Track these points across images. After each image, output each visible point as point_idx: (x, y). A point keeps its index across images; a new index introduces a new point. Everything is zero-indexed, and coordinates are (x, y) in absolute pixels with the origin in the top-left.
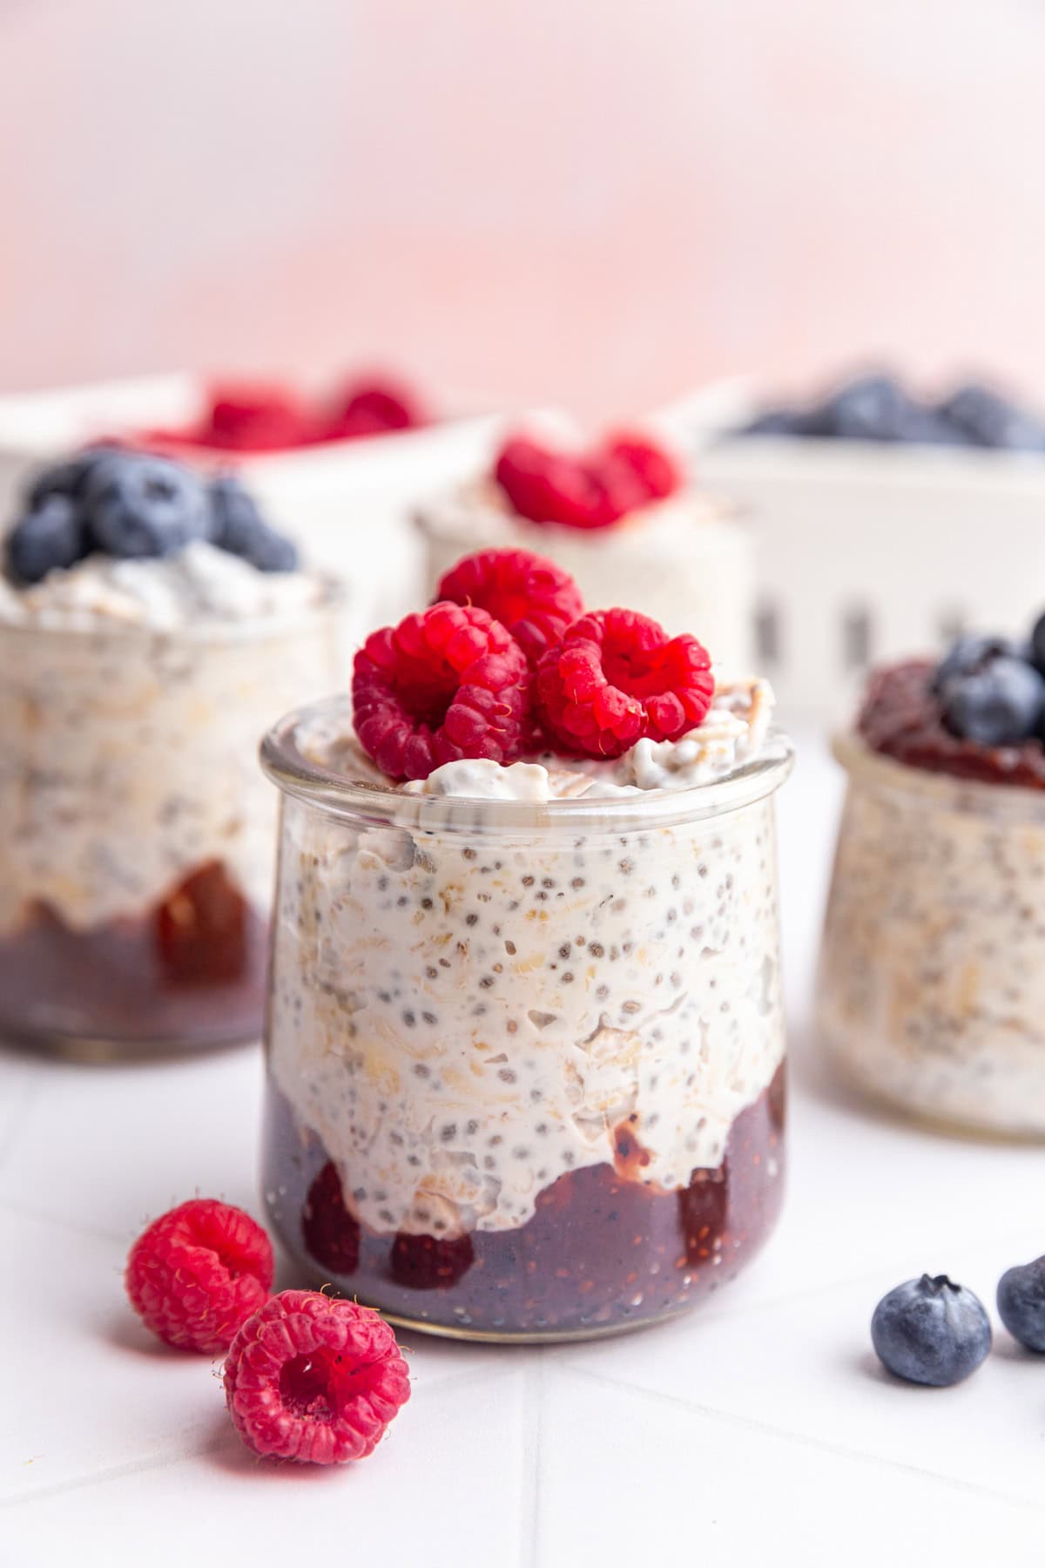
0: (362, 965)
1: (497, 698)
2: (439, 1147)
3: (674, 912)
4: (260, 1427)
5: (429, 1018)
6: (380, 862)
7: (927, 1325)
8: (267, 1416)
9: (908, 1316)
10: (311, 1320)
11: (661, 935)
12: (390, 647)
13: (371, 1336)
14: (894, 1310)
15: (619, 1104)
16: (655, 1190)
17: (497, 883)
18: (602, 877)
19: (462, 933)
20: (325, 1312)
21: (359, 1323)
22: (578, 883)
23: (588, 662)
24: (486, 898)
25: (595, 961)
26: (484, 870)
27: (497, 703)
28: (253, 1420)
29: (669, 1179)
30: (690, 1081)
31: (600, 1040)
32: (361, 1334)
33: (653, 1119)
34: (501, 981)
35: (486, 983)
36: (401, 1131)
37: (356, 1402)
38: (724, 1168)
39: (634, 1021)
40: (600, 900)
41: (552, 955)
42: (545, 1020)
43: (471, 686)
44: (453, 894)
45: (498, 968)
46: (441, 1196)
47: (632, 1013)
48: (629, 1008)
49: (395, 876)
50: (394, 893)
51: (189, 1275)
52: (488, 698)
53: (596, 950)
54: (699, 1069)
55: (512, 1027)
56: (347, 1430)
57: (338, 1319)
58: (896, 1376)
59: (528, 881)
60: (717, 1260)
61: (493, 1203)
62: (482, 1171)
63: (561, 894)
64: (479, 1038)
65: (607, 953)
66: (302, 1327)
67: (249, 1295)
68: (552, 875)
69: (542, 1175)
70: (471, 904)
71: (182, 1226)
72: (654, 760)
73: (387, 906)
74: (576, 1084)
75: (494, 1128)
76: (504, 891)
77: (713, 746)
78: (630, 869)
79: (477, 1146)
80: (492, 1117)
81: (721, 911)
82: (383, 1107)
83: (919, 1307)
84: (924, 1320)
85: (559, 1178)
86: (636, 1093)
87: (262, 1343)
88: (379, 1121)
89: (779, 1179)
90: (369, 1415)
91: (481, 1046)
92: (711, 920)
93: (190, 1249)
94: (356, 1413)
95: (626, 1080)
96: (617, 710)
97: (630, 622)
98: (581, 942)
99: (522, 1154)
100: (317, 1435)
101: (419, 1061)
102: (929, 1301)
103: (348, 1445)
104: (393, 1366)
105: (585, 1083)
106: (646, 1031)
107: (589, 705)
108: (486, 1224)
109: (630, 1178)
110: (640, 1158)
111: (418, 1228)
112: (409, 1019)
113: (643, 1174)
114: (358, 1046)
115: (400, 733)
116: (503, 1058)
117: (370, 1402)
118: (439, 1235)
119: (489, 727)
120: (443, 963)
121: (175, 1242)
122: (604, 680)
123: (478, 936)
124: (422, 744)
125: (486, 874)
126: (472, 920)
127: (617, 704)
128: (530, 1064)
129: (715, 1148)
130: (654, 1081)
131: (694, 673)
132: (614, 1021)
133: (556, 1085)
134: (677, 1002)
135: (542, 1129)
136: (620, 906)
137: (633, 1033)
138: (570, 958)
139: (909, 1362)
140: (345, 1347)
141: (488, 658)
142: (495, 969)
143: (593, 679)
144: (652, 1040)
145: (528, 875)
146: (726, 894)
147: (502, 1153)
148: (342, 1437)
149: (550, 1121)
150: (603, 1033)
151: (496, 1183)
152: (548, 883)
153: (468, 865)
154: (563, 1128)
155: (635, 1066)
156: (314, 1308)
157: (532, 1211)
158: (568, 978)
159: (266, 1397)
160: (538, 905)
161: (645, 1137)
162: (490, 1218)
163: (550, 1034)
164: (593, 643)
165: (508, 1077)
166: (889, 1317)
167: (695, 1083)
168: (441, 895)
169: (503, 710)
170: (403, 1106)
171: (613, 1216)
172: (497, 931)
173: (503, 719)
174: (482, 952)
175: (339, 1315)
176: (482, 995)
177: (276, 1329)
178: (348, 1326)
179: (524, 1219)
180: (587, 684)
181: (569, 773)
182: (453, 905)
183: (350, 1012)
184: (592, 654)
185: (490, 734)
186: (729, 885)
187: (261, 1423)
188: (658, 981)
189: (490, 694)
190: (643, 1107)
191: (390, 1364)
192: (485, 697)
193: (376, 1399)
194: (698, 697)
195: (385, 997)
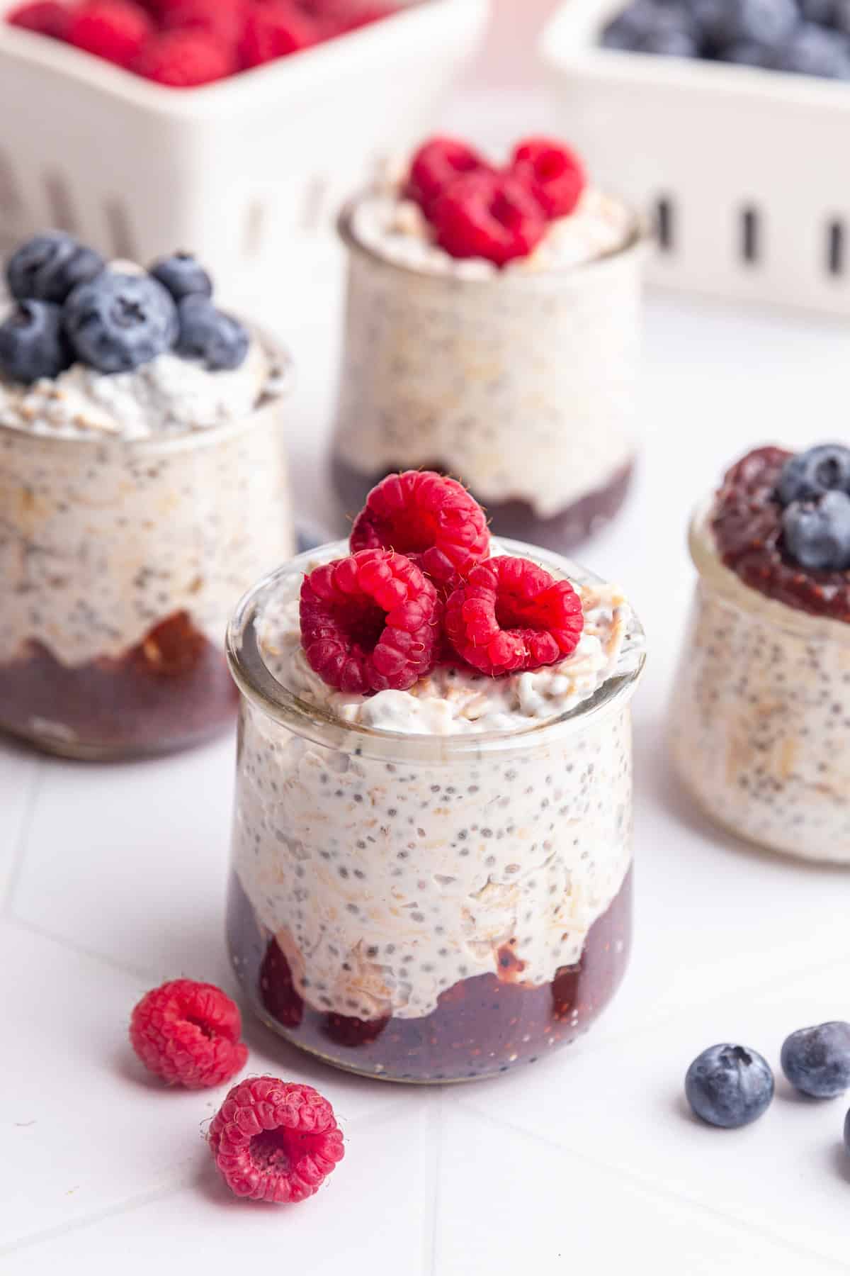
0: (308, 829)
1: (414, 638)
2: (365, 960)
3: (547, 801)
4: (237, 1181)
5: (359, 874)
6: (322, 762)
7: (724, 1091)
8: (242, 1174)
9: (712, 1083)
10: (272, 1107)
11: (536, 818)
12: (330, 584)
13: (316, 1116)
14: (702, 1075)
15: (502, 932)
16: (527, 986)
17: (411, 789)
18: (491, 783)
19: (384, 821)
20: (283, 1100)
21: (307, 1108)
22: (473, 789)
23: (485, 612)
24: (403, 798)
25: (487, 840)
26: (402, 780)
27: (413, 643)
28: (232, 1176)
29: (538, 978)
30: (556, 911)
31: (489, 892)
32: (309, 1115)
33: (527, 940)
34: (413, 854)
35: (402, 855)
36: (337, 946)
37: (305, 1162)
38: (582, 962)
39: (514, 878)
40: (490, 800)
41: (453, 838)
42: (447, 880)
43: (394, 630)
44: (378, 794)
45: (412, 846)
46: (367, 993)
47: (512, 872)
48: (511, 869)
49: (333, 775)
50: (333, 786)
51: (180, 1046)
52: (407, 640)
53: (486, 833)
54: (564, 901)
55: (422, 885)
56: (299, 1183)
57: (292, 1105)
58: (701, 1120)
59: (435, 788)
60: (575, 1023)
61: (405, 999)
62: (397, 978)
63: (460, 797)
64: (397, 891)
65: (495, 834)
66: (266, 1113)
67: (222, 1055)
68: (453, 785)
69: (442, 982)
70: (394, 803)
71: (172, 1004)
72: (533, 689)
73: (328, 794)
74: (470, 922)
75: (407, 951)
76: (417, 795)
77: (579, 682)
78: (514, 777)
79: (394, 962)
80: (405, 943)
81: (583, 791)
82: (323, 928)
83: (719, 1076)
84: (722, 1087)
85: (456, 984)
86: (515, 923)
87: (238, 1125)
88: (321, 936)
89: (626, 950)
90: (315, 1172)
91: (398, 897)
92: (575, 799)
93: (179, 1023)
94: (306, 1172)
95: (507, 917)
96: (507, 653)
97: (519, 571)
98: (474, 828)
99: (428, 968)
100: (278, 1185)
101: (351, 902)
102: (728, 1072)
103: (300, 1193)
104: (332, 1137)
105: (476, 921)
106: (523, 883)
107: (485, 647)
108: (400, 1014)
109: (509, 981)
110: (517, 966)
111: (349, 1012)
112: (343, 872)
113: (519, 977)
114: (304, 883)
115: (338, 660)
116: (415, 905)
117: (315, 1163)
118: (364, 1018)
119: (408, 661)
120: (370, 839)
121: (168, 1016)
122: (497, 628)
123: (398, 823)
124: (355, 670)
125: (403, 783)
126: (392, 812)
127: (506, 648)
128: (436, 910)
129: (575, 950)
130: (528, 916)
131: (568, 618)
132: (498, 879)
133: (455, 922)
134: (548, 860)
135: (443, 952)
136: (505, 803)
137: (514, 885)
138: (467, 838)
139: (710, 1114)
140: (298, 1126)
141: (407, 604)
142: (409, 846)
143: (489, 628)
144: (528, 888)
145: (435, 784)
146: (588, 778)
147: (413, 967)
148: (295, 1188)
149: (449, 946)
150: (490, 887)
151: (409, 987)
152: (450, 790)
153: (390, 776)
154: (459, 951)
155: (515, 906)
156: (274, 1098)
157: (435, 1005)
158: (465, 853)
159: (241, 1160)
160: (443, 805)
161: (520, 953)
162: (401, 1010)
163: (450, 889)
164: (489, 591)
165: (418, 917)
166: (698, 1080)
167: (560, 912)
168: (369, 793)
169: (418, 647)
170: (338, 930)
171: (496, 1006)
172: (411, 821)
173: (419, 653)
174: (400, 835)
175: (292, 1102)
176: (400, 863)
177: (247, 1115)
178: (300, 1111)
179: (430, 1010)
180: (483, 632)
181: (469, 690)
182: (377, 801)
183: (299, 858)
184: (487, 603)
185: (409, 666)
186: (590, 772)
187: (237, 1179)
188: (533, 849)
189: (408, 636)
190: (519, 933)
191: (329, 1136)
192: (403, 638)
193: (319, 1160)
194: (569, 637)
195: (325, 855)
